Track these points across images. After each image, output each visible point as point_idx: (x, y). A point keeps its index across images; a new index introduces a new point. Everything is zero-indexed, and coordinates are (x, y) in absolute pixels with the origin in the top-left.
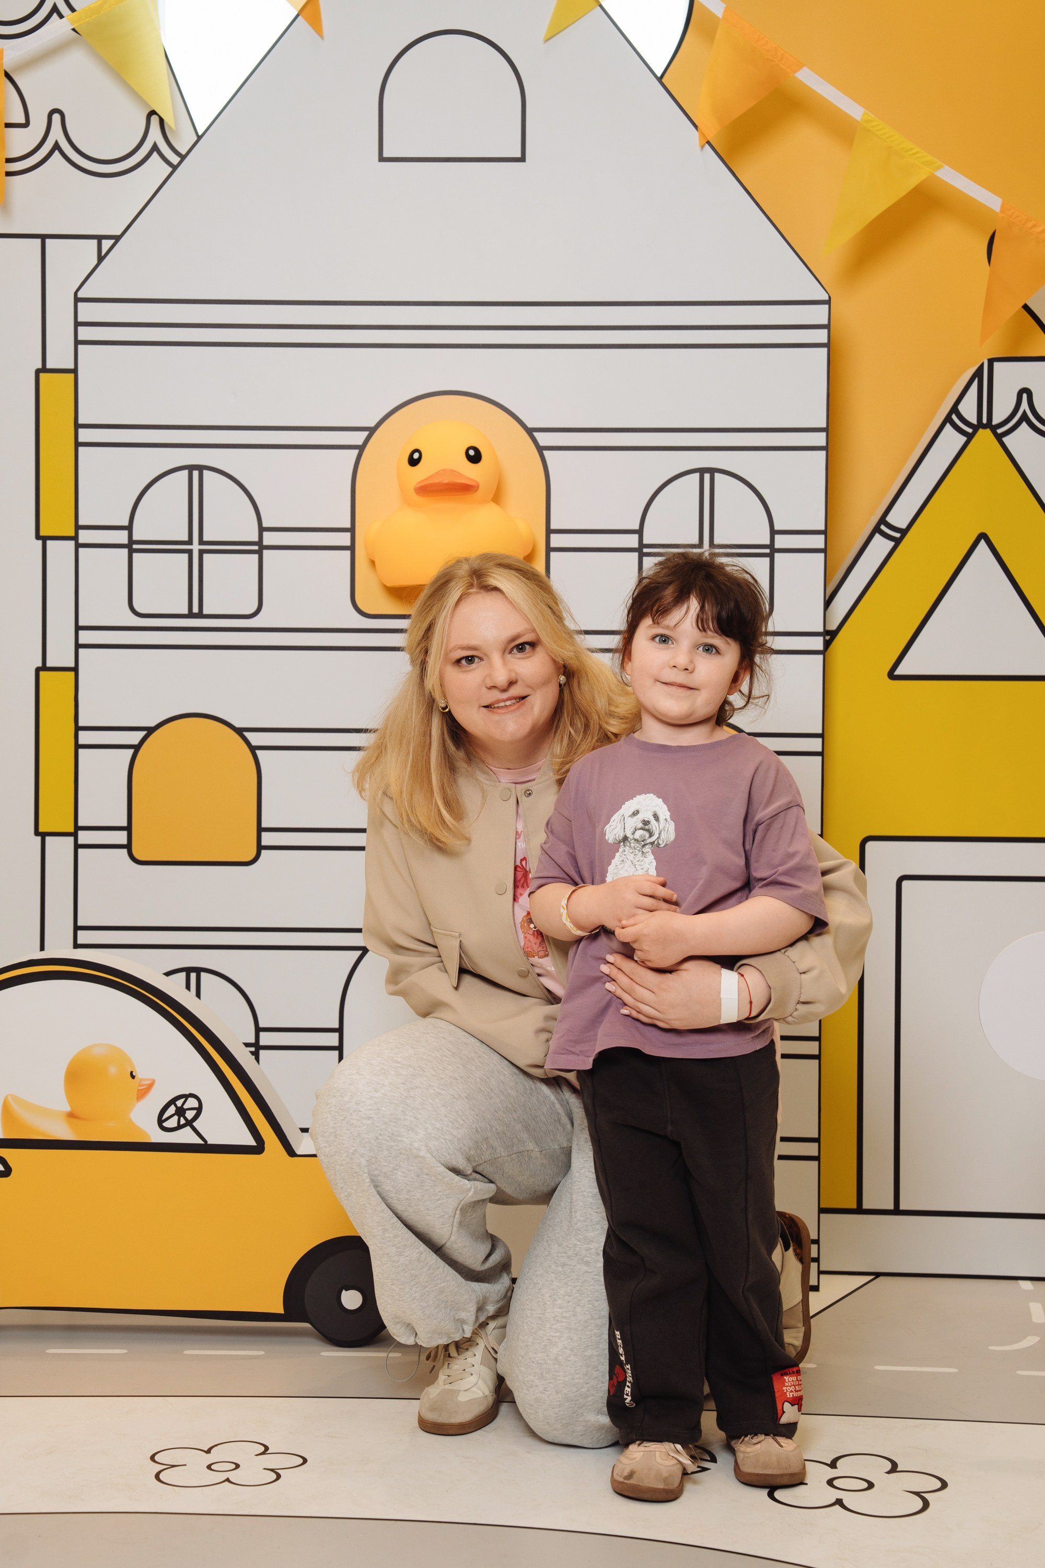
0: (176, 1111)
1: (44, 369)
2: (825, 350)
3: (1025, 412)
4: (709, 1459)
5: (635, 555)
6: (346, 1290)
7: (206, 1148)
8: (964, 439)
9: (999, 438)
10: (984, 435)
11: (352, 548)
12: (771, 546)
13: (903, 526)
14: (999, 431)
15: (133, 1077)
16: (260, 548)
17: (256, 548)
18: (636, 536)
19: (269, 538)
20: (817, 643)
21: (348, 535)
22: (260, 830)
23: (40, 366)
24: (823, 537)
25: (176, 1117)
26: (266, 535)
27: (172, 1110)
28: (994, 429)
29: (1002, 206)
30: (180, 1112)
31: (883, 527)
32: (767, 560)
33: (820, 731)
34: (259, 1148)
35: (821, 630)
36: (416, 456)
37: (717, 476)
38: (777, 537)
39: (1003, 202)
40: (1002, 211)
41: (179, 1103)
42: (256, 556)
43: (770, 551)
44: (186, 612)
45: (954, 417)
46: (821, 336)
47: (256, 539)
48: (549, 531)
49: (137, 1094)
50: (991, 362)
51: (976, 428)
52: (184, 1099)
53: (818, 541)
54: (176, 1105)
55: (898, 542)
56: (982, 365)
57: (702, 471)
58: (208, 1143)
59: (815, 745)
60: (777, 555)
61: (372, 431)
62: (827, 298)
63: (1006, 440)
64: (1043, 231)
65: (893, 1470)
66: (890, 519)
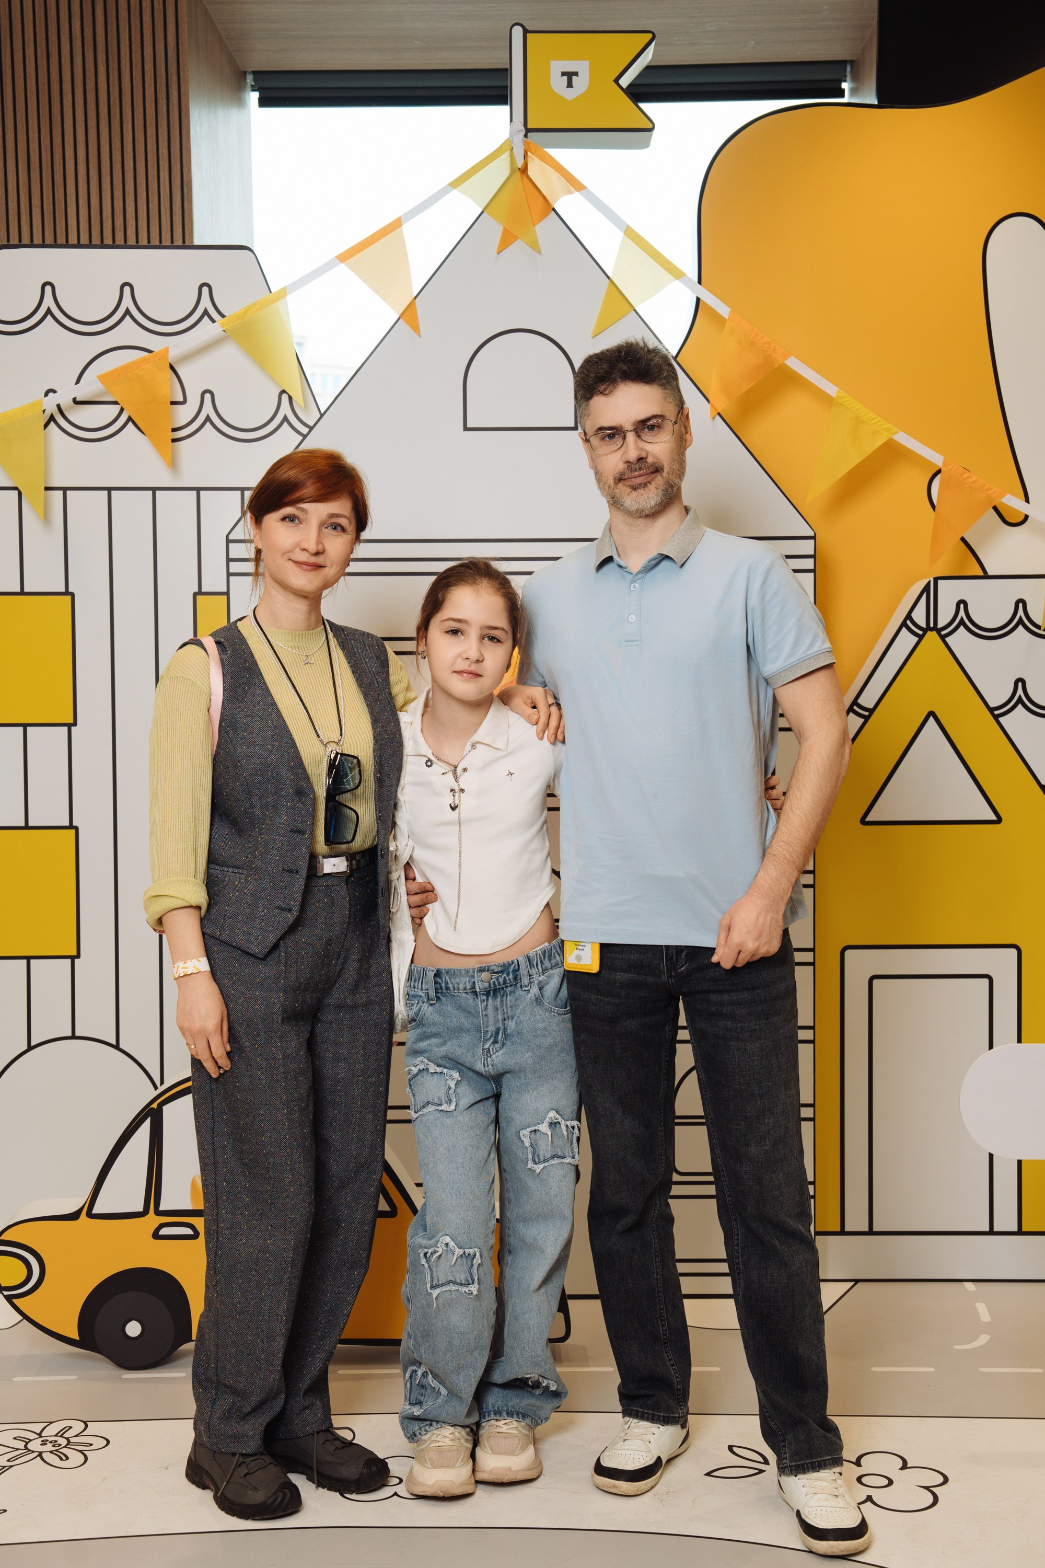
1: (200, 593)
2: (812, 574)
3: (962, 618)
4: (763, 1461)
8: (916, 639)
9: (943, 638)
10: (932, 636)
13: (871, 706)
14: (943, 633)
23: (197, 590)
28: (939, 631)
29: (944, 462)
31: (855, 708)
34: (393, 1212)
39: (944, 459)
40: (943, 466)
45: (908, 622)
46: (809, 564)
50: (936, 580)
51: (925, 631)
55: (867, 719)
56: (929, 582)
59: (808, 879)
62: (813, 535)
63: (948, 639)
64: (976, 481)
65: (905, 1466)
66: (860, 701)
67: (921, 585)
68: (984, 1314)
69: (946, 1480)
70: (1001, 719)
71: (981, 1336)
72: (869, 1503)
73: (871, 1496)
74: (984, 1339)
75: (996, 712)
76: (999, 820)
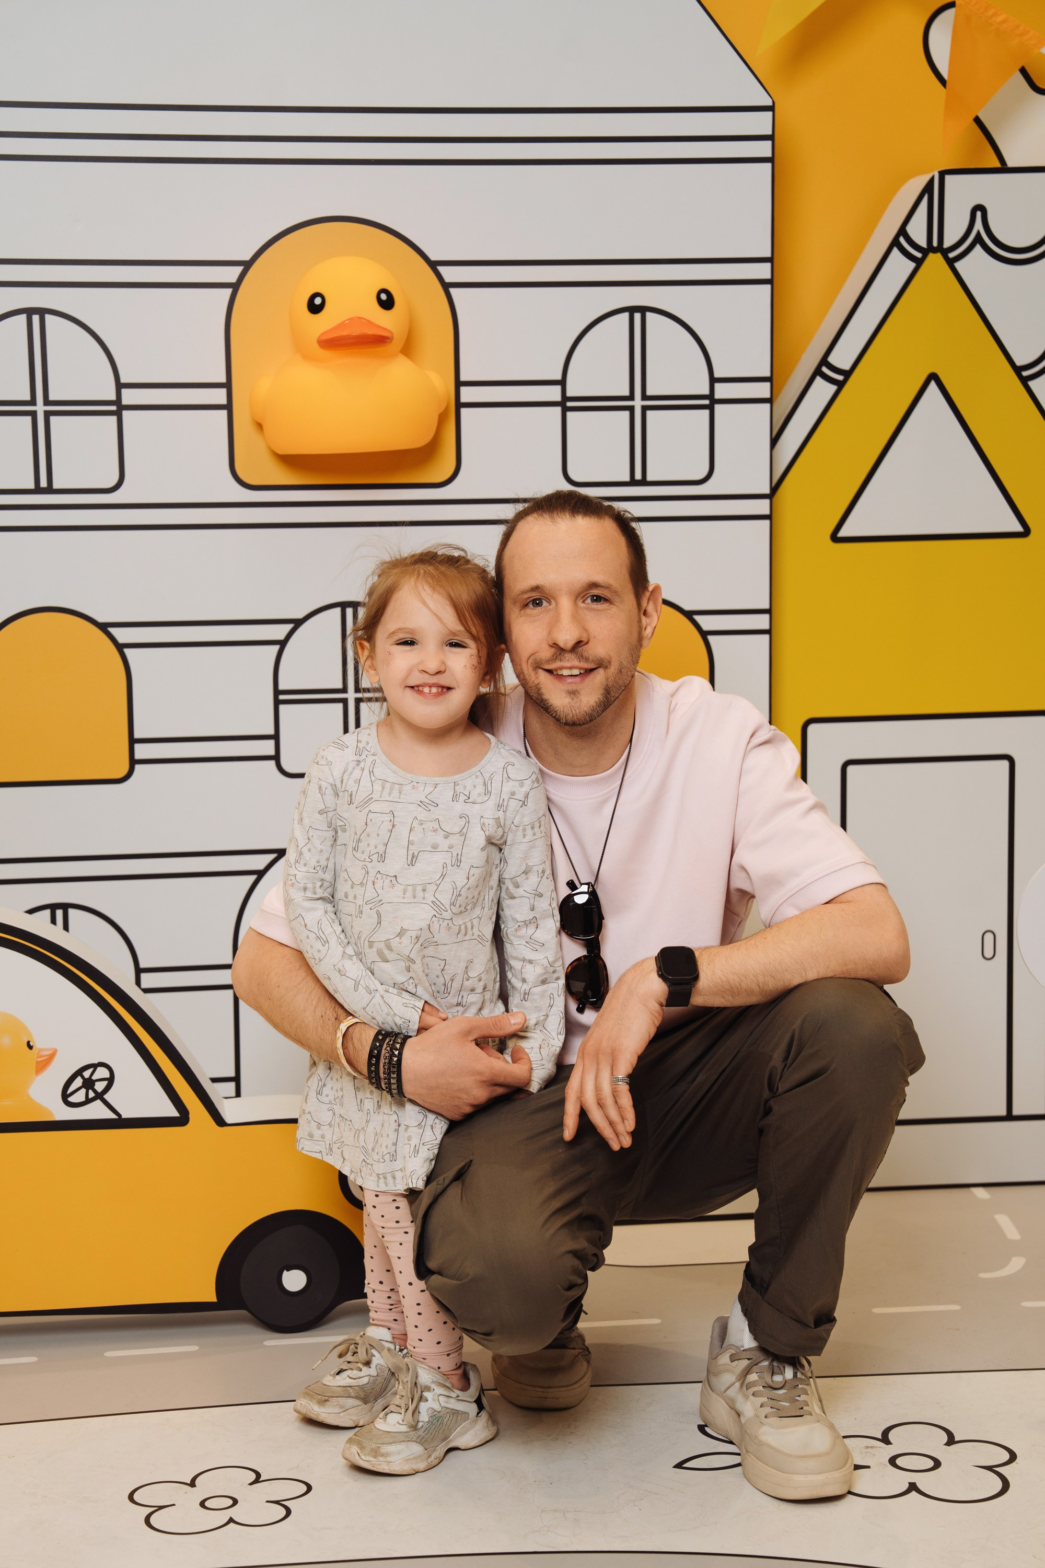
0: (83, 1083)
3: (978, 233)
5: (558, 409)
6: (288, 1270)
7: (120, 1123)
8: (912, 265)
9: (951, 263)
10: (935, 260)
11: (228, 407)
12: (711, 396)
13: (846, 366)
14: (951, 255)
15: (30, 1047)
16: (118, 408)
17: (114, 408)
18: (558, 388)
19: (129, 396)
20: (762, 507)
21: (223, 391)
22: (132, 741)
24: (768, 384)
25: (83, 1091)
26: (124, 392)
27: (78, 1082)
28: (945, 252)
30: (89, 1084)
31: (824, 369)
32: (706, 412)
33: (767, 606)
34: (183, 1119)
35: (767, 491)
36: (318, 301)
37: (649, 315)
38: (717, 386)
41: (87, 1074)
42: (114, 419)
43: (710, 402)
44: (32, 486)
45: (902, 240)
46: (764, 149)
47: (113, 397)
48: (459, 384)
49: (36, 1066)
50: (942, 174)
51: (925, 252)
52: (91, 1070)
53: (763, 390)
54: (83, 1077)
55: (840, 385)
56: (932, 179)
57: (632, 310)
58: (123, 1117)
59: (762, 622)
60: (717, 407)
61: (247, 265)
62: (770, 104)
63: (958, 265)
64: (1004, 21)
65: (951, 1441)
66: (832, 359)
67: (922, 181)
68: (1011, 1232)
69: (1013, 1457)
70: (1032, 384)
71: (1014, 1259)
72: (914, 1493)
73: (915, 1483)
74: (1017, 1264)
75: (1025, 373)
76: (1026, 532)
